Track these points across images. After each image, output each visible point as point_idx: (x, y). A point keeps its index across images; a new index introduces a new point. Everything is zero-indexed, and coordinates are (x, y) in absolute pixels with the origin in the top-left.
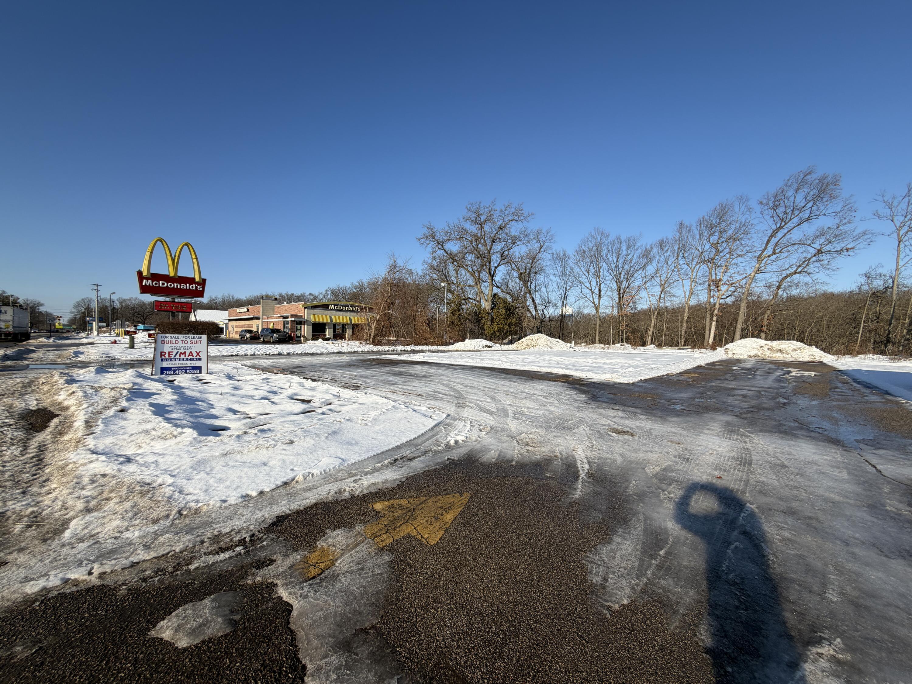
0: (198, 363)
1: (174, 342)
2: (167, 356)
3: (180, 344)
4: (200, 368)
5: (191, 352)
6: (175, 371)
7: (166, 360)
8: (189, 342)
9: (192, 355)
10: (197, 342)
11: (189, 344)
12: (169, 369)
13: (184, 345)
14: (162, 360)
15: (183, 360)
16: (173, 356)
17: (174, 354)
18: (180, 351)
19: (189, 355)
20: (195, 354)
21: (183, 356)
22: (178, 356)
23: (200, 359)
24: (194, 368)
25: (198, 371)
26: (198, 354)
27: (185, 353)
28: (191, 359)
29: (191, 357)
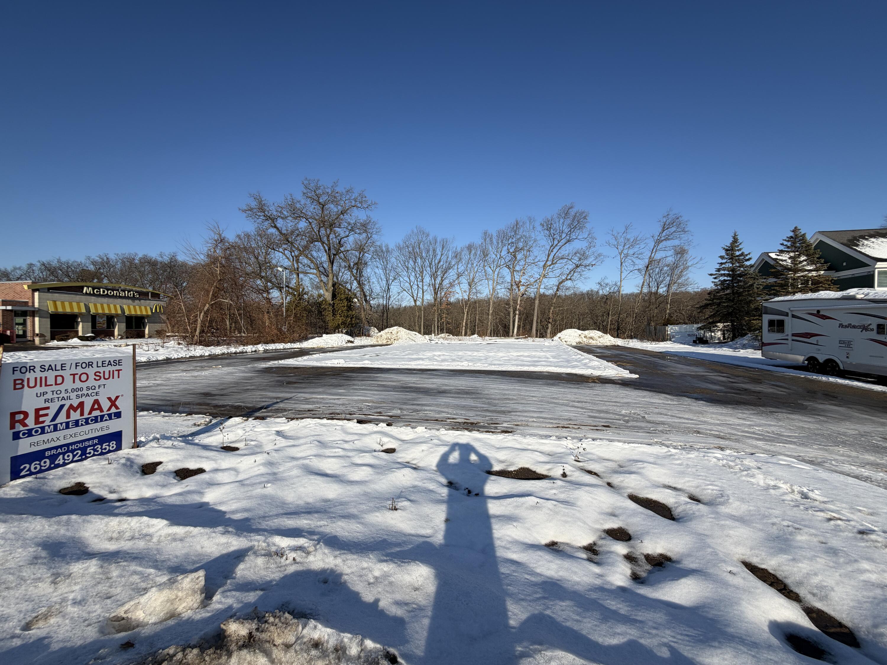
0: (113, 426)
1: (51, 381)
2: (30, 422)
3: (68, 384)
4: (117, 437)
5: (96, 402)
6: (53, 458)
7: (29, 433)
8: (92, 376)
9: (100, 409)
10: (111, 375)
11: (91, 382)
12: (39, 456)
13: (78, 384)
14: (16, 436)
15: (77, 423)
16: (47, 420)
17: (52, 413)
18: (68, 403)
19: (92, 409)
20: (105, 405)
21: (75, 416)
22: (62, 418)
23: (118, 415)
24: (103, 439)
25: (113, 444)
26: (113, 403)
27: (81, 405)
28: (96, 420)
29: (97, 413)
